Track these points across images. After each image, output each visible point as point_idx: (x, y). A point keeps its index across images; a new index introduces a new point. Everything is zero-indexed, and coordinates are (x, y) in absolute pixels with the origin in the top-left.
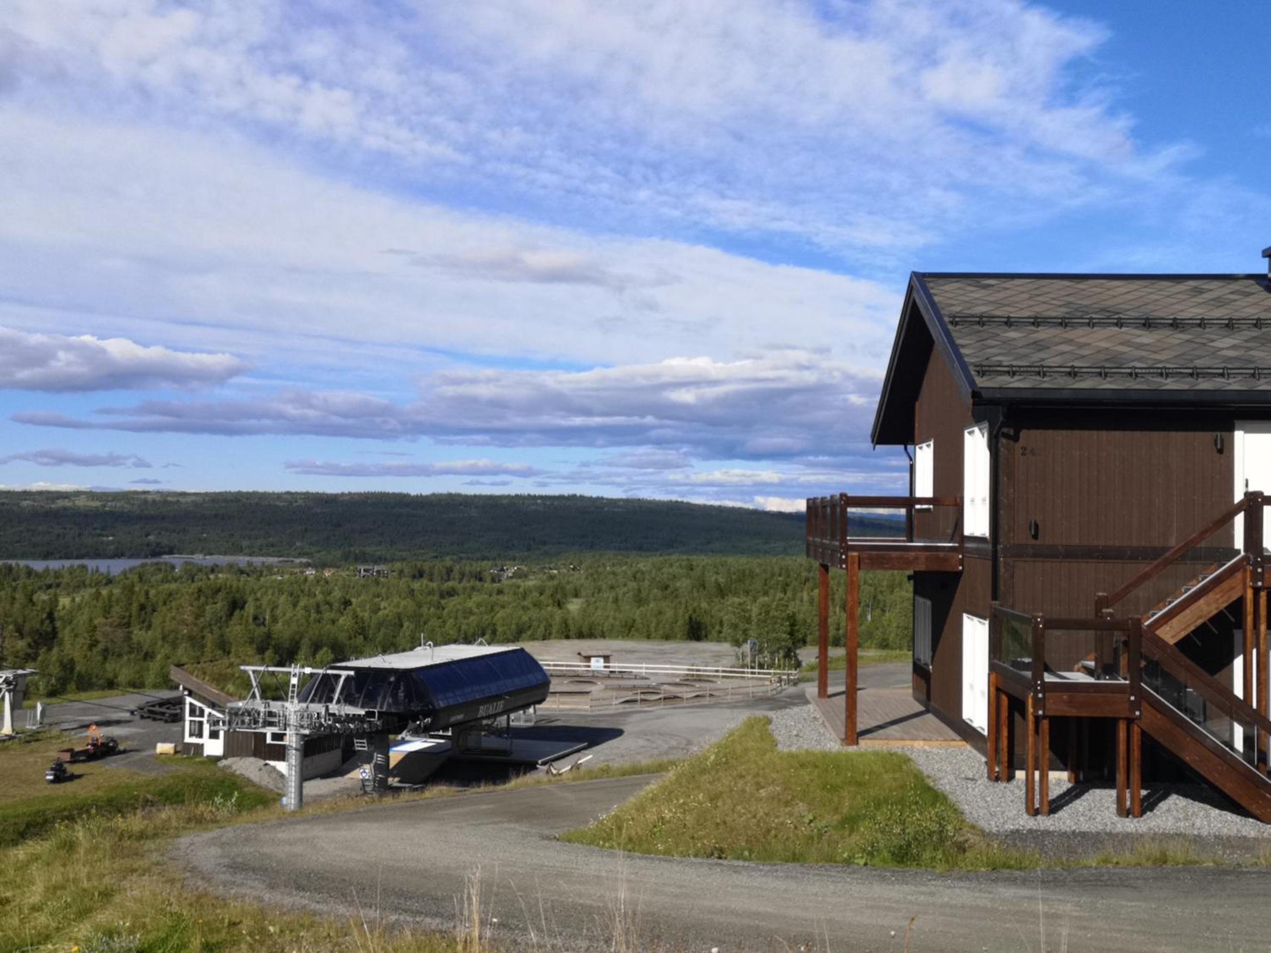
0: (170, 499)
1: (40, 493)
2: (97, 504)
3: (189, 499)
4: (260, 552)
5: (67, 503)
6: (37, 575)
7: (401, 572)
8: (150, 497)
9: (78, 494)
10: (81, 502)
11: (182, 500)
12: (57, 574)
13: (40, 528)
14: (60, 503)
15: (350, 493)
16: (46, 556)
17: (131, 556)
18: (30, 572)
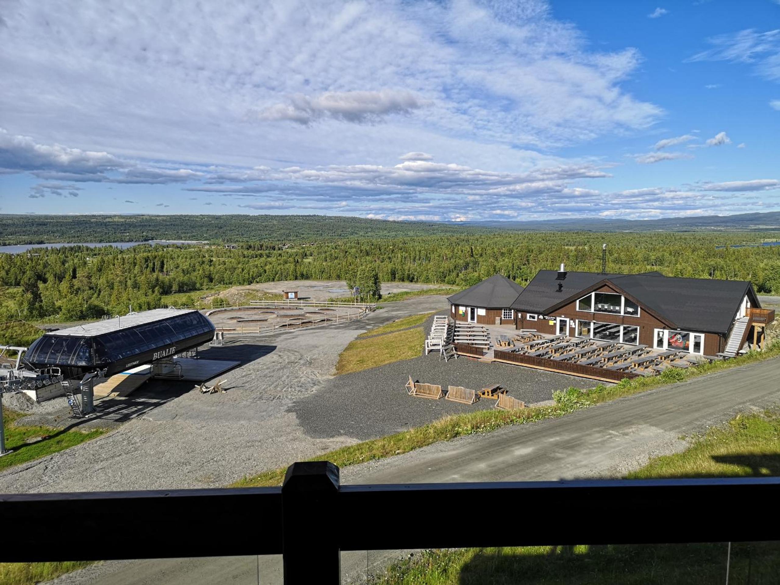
0: (153, 218)
1: (100, 216)
2: (123, 220)
3: (161, 218)
4: (190, 238)
5: (110, 220)
6: (92, 250)
7: (242, 247)
8: (144, 217)
9: (115, 216)
10: (116, 219)
11: (158, 218)
12: (100, 250)
13: (98, 230)
14: (108, 220)
15: (226, 215)
16: (101, 241)
17: (136, 241)
18: (87, 249)
